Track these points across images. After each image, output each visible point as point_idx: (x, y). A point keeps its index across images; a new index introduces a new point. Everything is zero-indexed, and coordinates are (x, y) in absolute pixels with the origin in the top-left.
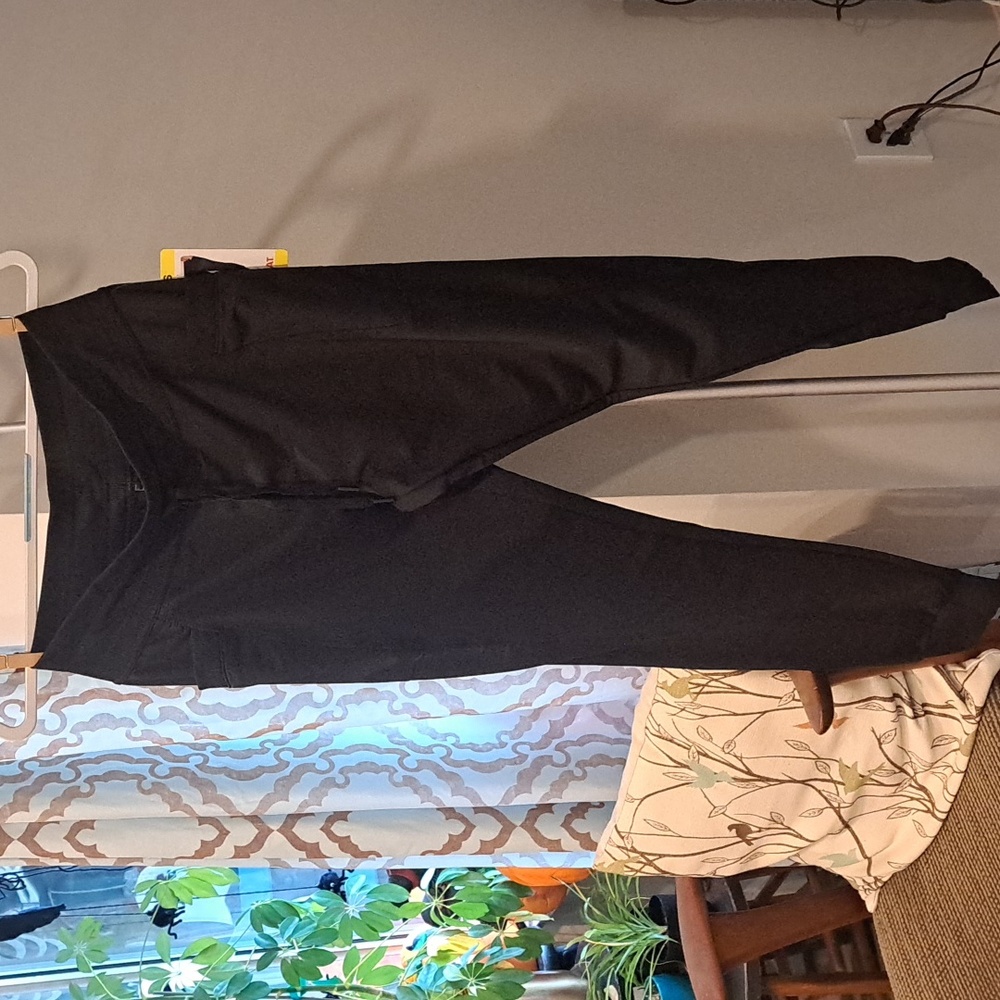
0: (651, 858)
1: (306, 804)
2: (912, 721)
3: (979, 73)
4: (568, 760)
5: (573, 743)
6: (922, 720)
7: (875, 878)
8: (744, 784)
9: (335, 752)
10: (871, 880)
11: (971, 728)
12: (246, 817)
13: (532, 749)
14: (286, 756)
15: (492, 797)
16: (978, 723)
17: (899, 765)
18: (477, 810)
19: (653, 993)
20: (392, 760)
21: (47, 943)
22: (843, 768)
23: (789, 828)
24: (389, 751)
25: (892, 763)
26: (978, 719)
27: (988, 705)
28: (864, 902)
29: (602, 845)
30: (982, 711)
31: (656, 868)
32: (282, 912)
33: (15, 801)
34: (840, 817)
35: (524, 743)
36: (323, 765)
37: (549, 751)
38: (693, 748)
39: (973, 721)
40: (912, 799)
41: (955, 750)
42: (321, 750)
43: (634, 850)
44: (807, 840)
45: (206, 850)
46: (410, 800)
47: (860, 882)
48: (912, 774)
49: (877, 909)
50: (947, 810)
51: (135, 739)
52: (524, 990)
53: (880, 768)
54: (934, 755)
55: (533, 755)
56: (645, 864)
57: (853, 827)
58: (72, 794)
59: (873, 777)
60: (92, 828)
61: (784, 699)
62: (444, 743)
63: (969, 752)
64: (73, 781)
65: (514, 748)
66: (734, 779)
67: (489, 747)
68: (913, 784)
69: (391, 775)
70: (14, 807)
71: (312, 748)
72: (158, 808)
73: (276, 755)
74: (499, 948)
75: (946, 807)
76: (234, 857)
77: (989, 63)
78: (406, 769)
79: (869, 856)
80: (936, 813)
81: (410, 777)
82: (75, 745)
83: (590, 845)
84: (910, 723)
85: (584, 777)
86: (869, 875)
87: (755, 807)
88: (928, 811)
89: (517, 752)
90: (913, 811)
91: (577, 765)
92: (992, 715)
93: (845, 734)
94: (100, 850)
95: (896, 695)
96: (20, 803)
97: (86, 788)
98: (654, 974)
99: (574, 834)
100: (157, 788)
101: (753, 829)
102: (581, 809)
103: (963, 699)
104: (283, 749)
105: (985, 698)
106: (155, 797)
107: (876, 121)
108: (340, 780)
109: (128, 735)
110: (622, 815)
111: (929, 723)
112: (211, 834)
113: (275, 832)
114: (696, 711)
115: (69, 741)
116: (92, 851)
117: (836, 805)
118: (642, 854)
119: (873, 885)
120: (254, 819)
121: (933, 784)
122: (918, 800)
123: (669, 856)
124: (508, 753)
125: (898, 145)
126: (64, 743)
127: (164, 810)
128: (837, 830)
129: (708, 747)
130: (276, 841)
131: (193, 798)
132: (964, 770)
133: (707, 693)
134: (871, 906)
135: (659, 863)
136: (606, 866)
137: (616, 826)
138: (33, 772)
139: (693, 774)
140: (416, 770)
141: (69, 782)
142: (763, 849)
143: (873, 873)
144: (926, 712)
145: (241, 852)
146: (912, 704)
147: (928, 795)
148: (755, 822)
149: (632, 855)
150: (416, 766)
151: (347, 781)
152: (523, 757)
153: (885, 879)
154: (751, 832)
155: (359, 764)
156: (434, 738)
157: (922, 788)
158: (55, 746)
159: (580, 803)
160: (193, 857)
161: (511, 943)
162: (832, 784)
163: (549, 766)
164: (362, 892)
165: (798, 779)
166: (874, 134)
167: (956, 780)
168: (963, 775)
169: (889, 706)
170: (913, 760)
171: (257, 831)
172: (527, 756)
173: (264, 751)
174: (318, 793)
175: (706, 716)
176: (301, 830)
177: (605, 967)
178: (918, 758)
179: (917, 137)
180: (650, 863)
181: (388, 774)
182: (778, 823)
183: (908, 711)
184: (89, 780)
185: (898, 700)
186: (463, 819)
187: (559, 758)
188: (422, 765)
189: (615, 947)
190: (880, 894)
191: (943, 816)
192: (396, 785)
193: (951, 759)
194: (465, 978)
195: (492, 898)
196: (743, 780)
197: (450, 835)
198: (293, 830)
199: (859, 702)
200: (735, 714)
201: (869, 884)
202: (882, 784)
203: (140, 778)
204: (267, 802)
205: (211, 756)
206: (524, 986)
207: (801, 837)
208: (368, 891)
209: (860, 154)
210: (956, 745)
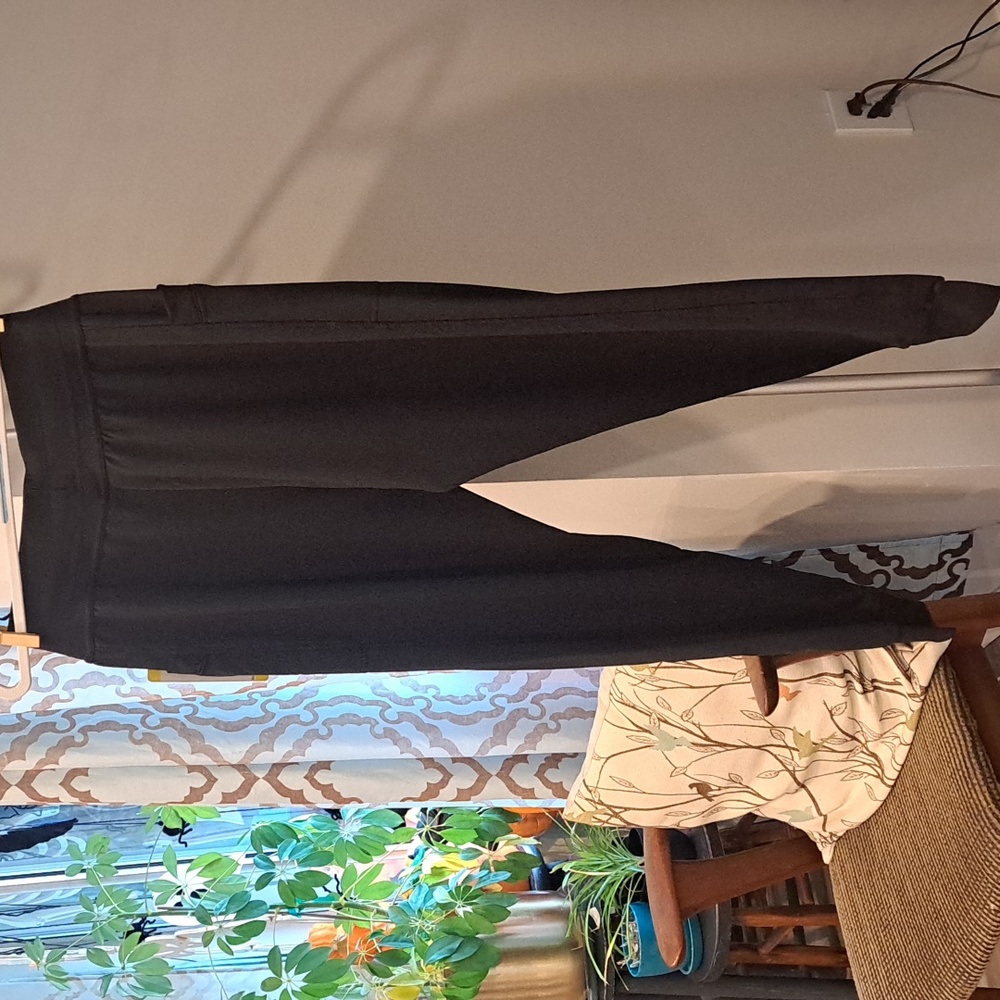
0: (617, 810)
1: (289, 754)
2: (862, 696)
3: (961, 46)
4: (543, 714)
5: (549, 696)
6: (871, 695)
7: (831, 833)
8: (702, 749)
9: (321, 704)
10: (826, 834)
11: (916, 705)
12: (233, 766)
13: (509, 702)
14: (272, 707)
15: (468, 748)
16: (923, 701)
17: (851, 733)
18: (455, 760)
19: (630, 920)
20: (374, 712)
21: (68, 841)
22: (797, 736)
23: (748, 787)
24: (372, 703)
25: (843, 732)
26: (922, 698)
27: (933, 685)
28: (820, 853)
29: (572, 796)
30: (926, 690)
31: (622, 819)
32: (281, 833)
33: (12, 750)
34: (795, 779)
35: (502, 696)
36: (307, 717)
37: (525, 703)
38: (654, 715)
39: (917, 699)
40: (864, 764)
41: (903, 723)
42: (307, 702)
43: (602, 804)
44: (764, 799)
45: (195, 795)
46: (390, 751)
47: (817, 836)
48: (863, 742)
49: (832, 861)
50: (895, 777)
51: (125, 696)
52: (510, 912)
53: (832, 736)
54: (882, 728)
55: (510, 707)
56: (612, 816)
57: (808, 786)
58: (67, 744)
59: (825, 744)
60: (87, 775)
61: (738, 675)
62: (425, 695)
63: (914, 727)
64: (68, 730)
65: (492, 701)
66: (694, 744)
67: (468, 699)
68: (865, 750)
69: (373, 727)
70: (11, 756)
71: (298, 699)
72: (148, 756)
73: (263, 706)
74: (487, 871)
75: (894, 775)
76: (222, 802)
77: (971, 36)
78: (386, 721)
79: (824, 813)
80: (885, 780)
81: (391, 729)
82: (69, 700)
83: (562, 793)
84: (860, 698)
85: (557, 730)
86: (824, 830)
87: (714, 768)
88: (878, 777)
89: (494, 705)
90: (865, 775)
91: (552, 718)
92: (936, 695)
93: (798, 705)
94: (93, 795)
95: (846, 671)
96: (17, 751)
97: (79, 738)
98: (632, 902)
99: (547, 783)
100: (148, 739)
101: (713, 787)
102: (554, 760)
103: (909, 678)
104: (269, 701)
105: (930, 678)
106: (147, 747)
107: (857, 94)
108: (324, 731)
109: (118, 692)
110: (590, 769)
111: (878, 699)
112: (200, 781)
113: (261, 780)
114: (654, 683)
115: (61, 698)
116: (86, 796)
117: (791, 768)
118: (609, 807)
119: (829, 839)
120: (241, 767)
121: (884, 752)
122: (869, 765)
123: (634, 809)
124: (485, 706)
125: (879, 118)
126: (56, 699)
127: (154, 759)
128: (793, 790)
129: (666, 714)
130: (262, 787)
131: (182, 749)
132: (909, 742)
133: (665, 667)
134: (827, 858)
135: (625, 815)
136: (575, 816)
137: (584, 781)
138: (30, 722)
139: (653, 738)
140: (397, 722)
141: (63, 732)
142: (724, 805)
143: (827, 828)
144: (876, 688)
145: (228, 798)
146: (861, 680)
147: (878, 761)
148: (713, 782)
149: (600, 807)
150: (397, 718)
151: (330, 733)
152: (500, 710)
153: (840, 834)
154: (712, 790)
155: (342, 716)
156: (415, 690)
157: (873, 755)
158: (48, 701)
159: (553, 754)
160: (182, 803)
161: (499, 866)
162: (787, 750)
163: (524, 719)
164: (357, 817)
165: (753, 745)
166: (855, 106)
167: (902, 752)
168: (908, 747)
169: (840, 682)
170: (864, 729)
171: (244, 779)
172: (503, 708)
173: (251, 702)
174: (301, 745)
175: (664, 688)
176: (287, 778)
177: (588, 892)
178: (868, 729)
179: (898, 110)
180: (616, 815)
181: (369, 726)
182: (735, 782)
183: (858, 686)
184: (83, 730)
185: (848, 675)
186: (441, 768)
187: (535, 710)
188: (402, 717)
189: (594, 876)
190: (835, 847)
191: (891, 783)
192: (377, 736)
193: (900, 730)
194: (452, 900)
195: (482, 824)
196: (701, 745)
197: (428, 783)
198: (279, 778)
199: (811, 678)
200: (691, 687)
201: (825, 838)
202: (834, 751)
203: (132, 728)
204: (253, 752)
205: (200, 707)
206: (508, 908)
207: (759, 796)
208: (363, 815)
209: (839, 127)
210: (903, 719)
